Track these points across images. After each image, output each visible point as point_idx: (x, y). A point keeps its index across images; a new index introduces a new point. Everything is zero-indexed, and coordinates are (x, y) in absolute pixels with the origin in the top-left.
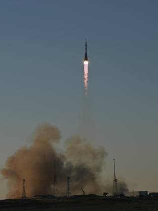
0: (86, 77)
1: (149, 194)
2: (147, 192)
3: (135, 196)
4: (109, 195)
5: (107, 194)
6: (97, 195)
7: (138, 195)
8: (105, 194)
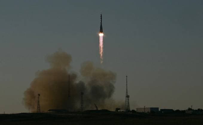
0: (102, 49)
1: (159, 110)
2: (158, 108)
3: (146, 111)
4: (122, 111)
5: (119, 109)
6: (110, 110)
7: (149, 111)
8: (117, 109)
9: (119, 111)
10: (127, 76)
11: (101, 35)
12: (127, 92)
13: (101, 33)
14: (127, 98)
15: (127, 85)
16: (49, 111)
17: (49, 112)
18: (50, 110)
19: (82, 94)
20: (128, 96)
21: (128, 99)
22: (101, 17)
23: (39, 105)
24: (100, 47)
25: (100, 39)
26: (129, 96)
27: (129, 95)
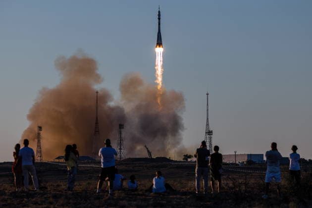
8: (187, 157)
9: (189, 160)
10: (207, 94)
11: (159, 50)
12: (208, 125)
13: (160, 46)
14: (208, 136)
15: (208, 110)
16: (57, 158)
17: (57, 161)
18: (59, 158)
19: (121, 126)
20: (209, 133)
21: (210, 138)
22: (159, 15)
23: (40, 148)
24: (158, 75)
25: (157, 60)
26: (212, 132)
27: (211, 130)
